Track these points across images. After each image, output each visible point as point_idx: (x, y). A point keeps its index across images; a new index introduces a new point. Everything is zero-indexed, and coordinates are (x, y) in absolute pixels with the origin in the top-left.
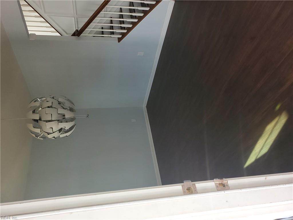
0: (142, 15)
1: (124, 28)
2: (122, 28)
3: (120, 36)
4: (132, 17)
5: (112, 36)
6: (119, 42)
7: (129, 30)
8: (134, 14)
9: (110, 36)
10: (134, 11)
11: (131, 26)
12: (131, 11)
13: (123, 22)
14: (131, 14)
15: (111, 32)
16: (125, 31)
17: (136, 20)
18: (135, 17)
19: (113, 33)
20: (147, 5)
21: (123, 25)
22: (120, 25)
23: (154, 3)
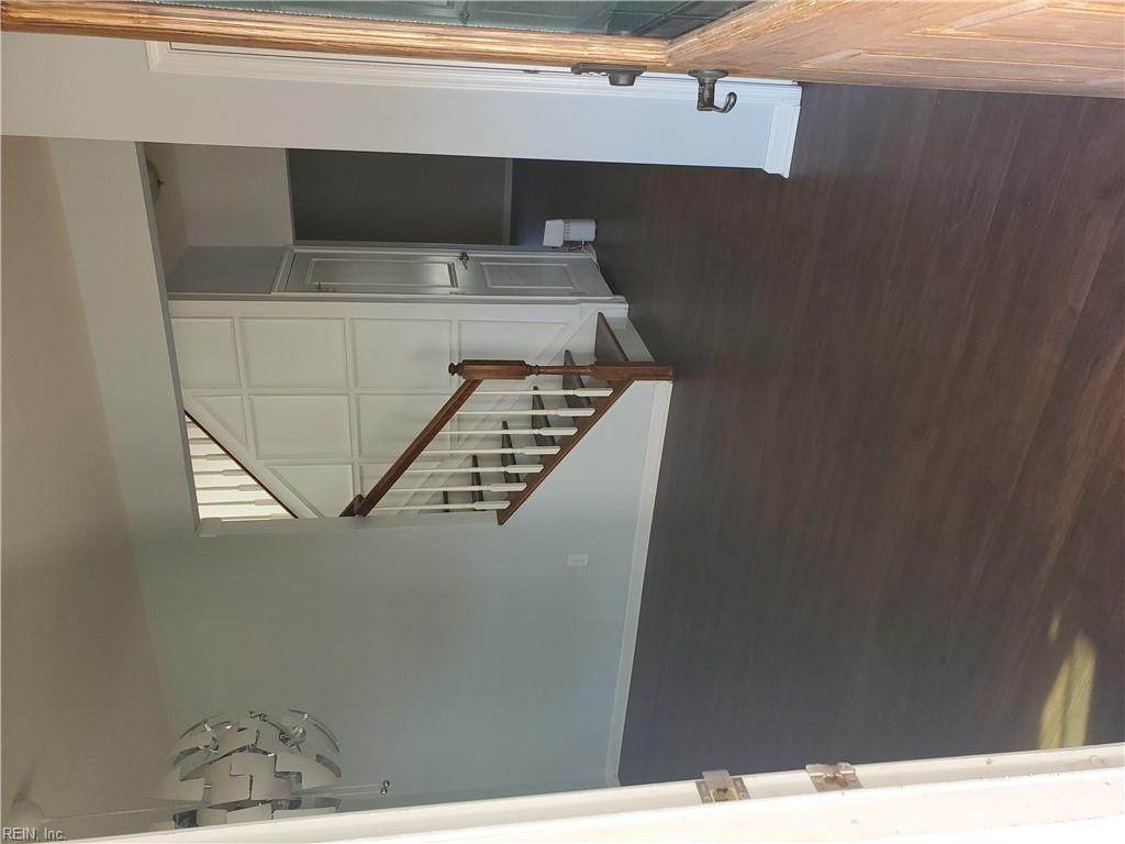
0: (572, 432)
1: (517, 478)
2: (508, 478)
3: (505, 505)
4: (540, 441)
5: (478, 505)
6: (501, 523)
7: (533, 481)
8: (545, 432)
9: (469, 506)
10: (546, 422)
11: (538, 469)
12: (536, 422)
13: (512, 460)
14: (536, 432)
15: (473, 492)
16: (520, 487)
17: (554, 450)
18: (552, 441)
19: (479, 497)
20: (585, 402)
21: (511, 469)
22: (503, 469)
23: (607, 393)
